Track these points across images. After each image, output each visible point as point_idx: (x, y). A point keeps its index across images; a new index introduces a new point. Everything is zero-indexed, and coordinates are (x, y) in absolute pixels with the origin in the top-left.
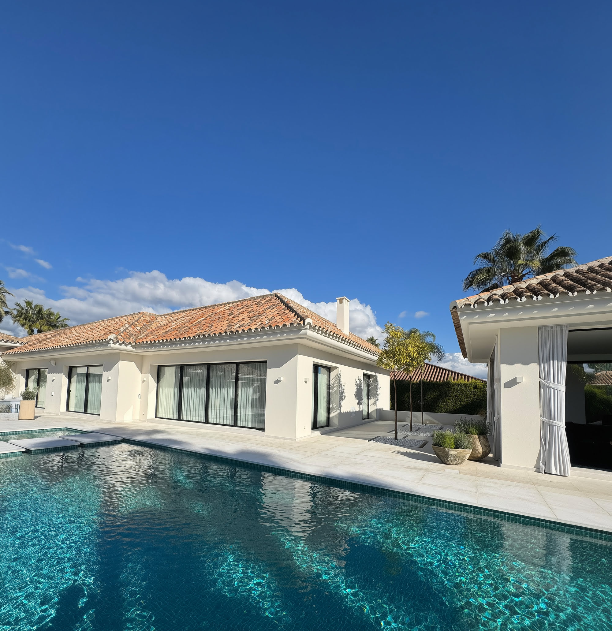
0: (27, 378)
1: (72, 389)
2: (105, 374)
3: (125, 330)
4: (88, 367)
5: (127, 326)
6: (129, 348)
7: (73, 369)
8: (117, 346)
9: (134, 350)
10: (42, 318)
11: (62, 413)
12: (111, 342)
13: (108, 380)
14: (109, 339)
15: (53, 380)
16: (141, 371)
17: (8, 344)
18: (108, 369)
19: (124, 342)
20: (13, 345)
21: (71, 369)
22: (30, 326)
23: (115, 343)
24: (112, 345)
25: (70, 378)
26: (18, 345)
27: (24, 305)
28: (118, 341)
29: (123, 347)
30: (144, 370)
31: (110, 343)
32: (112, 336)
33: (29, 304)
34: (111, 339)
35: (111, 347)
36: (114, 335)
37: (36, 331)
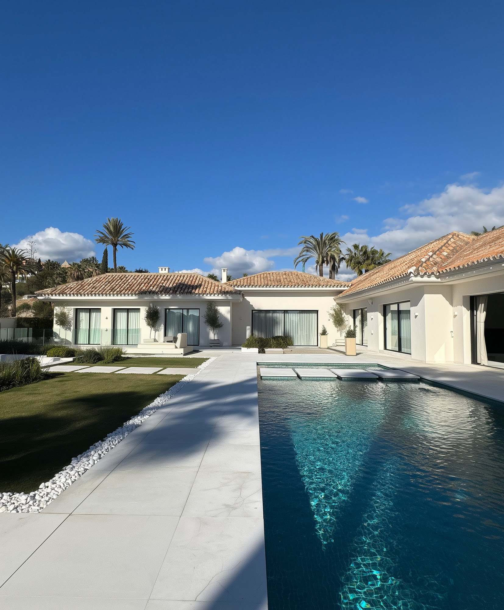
0: (354, 318)
1: (387, 327)
2: (412, 309)
3: (428, 259)
4: (398, 304)
5: (431, 254)
6: (433, 279)
7: (387, 307)
8: (419, 279)
9: (439, 280)
10: (368, 258)
11: (380, 351)
12: (412, 275)
13: (416, 316)
14: (409, 273)
15: (372, 319)
16: (452, 304)
17: (339, 289)
18: (415, 304)
19: (425, 274)
20: (342, 288)
21: (385, 307)
22: (359, 268)
23: (416, 276)
24: (414, 279)
25: (385, 315)
26: (346, 288)
27: (352, 249)
28: (418, 274)
29: (426, 279)
30: (455, 302)
31: (411, 277)
32: (412, 270)
33: (356, 247)
34: (411, 273)
35: (412, 280)
36: (414, 268)
37: (363, 271)
